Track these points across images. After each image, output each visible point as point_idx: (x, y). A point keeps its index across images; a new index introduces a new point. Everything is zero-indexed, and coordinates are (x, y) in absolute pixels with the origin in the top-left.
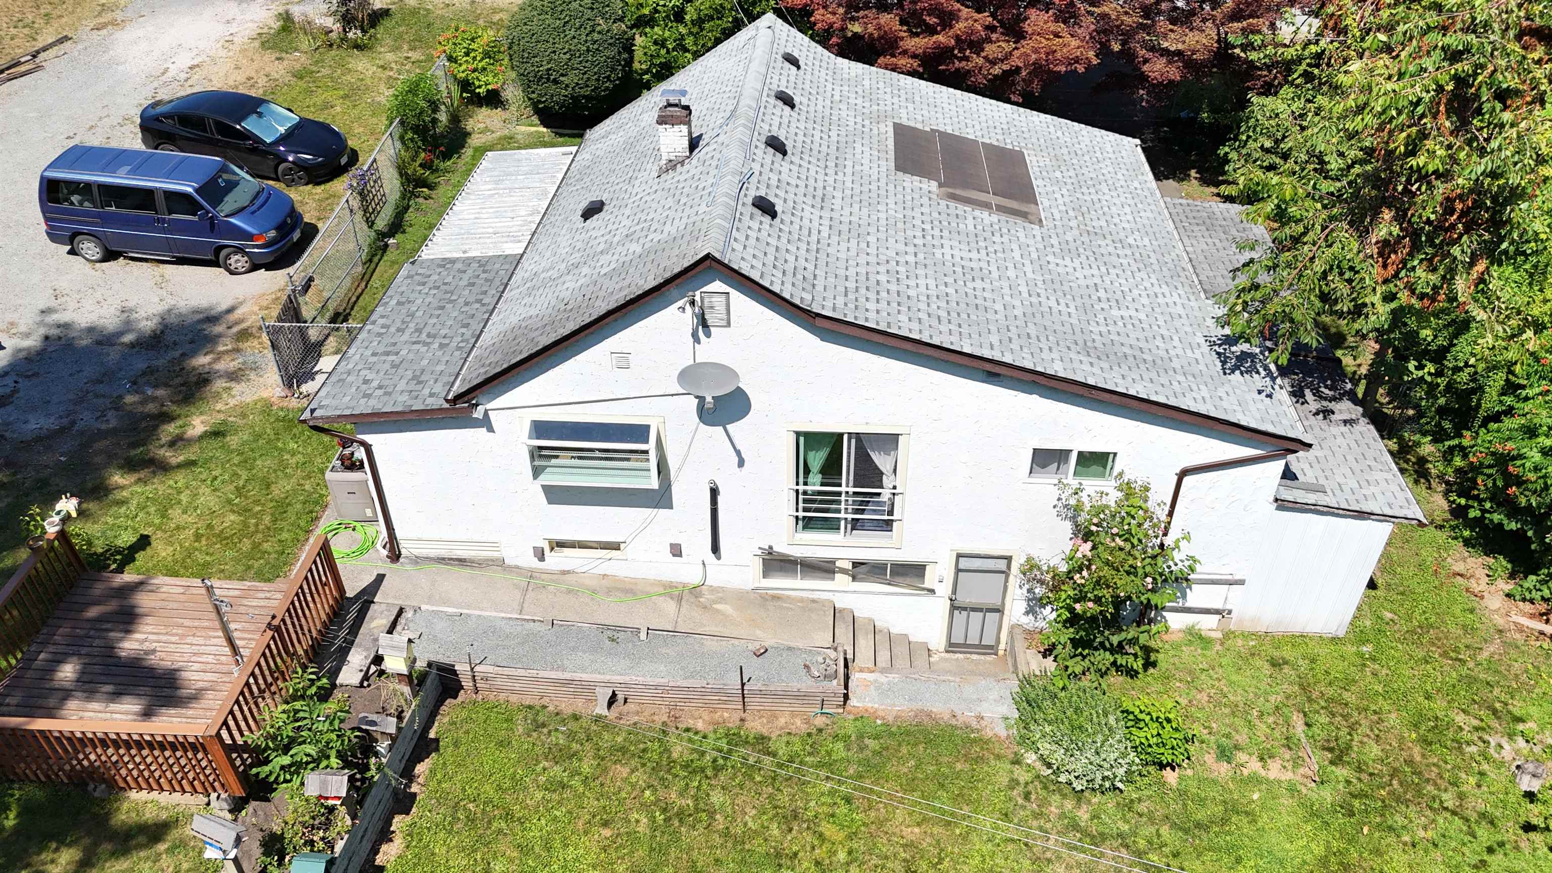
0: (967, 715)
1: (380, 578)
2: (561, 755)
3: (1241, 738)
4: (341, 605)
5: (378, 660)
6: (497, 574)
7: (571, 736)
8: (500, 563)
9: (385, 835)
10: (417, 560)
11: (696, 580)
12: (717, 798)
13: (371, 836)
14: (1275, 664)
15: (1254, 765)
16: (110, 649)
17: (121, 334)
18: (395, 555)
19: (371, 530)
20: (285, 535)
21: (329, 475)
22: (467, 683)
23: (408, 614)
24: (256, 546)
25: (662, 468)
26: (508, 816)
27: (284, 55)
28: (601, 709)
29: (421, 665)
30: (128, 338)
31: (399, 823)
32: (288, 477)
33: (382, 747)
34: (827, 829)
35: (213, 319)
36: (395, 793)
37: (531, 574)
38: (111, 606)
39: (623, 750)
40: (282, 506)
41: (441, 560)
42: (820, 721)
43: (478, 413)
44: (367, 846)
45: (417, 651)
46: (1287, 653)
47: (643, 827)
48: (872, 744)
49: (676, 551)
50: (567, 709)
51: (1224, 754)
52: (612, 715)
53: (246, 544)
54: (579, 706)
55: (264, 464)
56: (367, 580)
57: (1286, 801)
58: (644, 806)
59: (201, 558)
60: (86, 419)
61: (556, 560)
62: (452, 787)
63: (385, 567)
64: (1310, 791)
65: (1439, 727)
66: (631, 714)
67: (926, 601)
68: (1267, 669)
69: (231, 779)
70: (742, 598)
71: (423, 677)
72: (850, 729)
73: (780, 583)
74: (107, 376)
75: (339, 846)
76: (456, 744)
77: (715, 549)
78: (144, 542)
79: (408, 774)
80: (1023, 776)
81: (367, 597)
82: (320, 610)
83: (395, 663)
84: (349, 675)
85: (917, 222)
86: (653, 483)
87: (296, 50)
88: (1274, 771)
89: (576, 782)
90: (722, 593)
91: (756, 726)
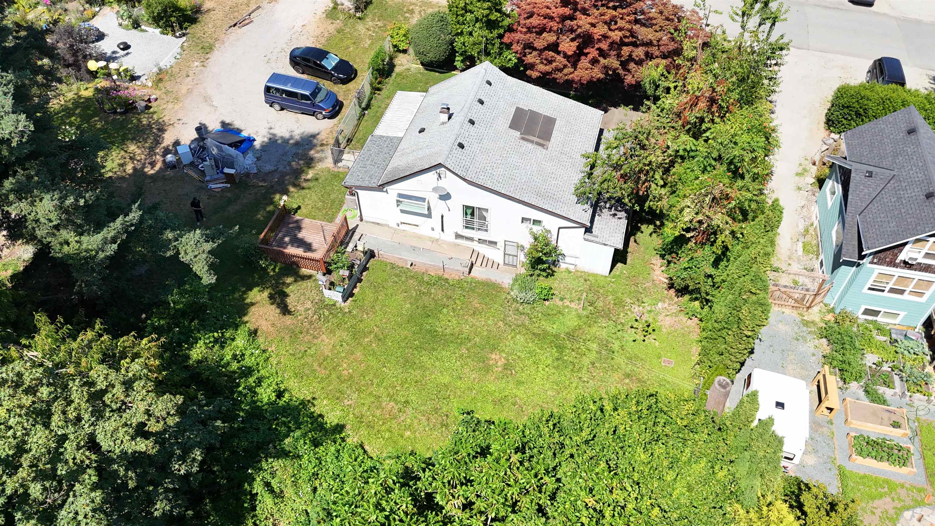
0: (499, 281)
1: (358, 225)
2: (397, 276)
3: (568, 297)
4: (348, 231)
5: (356, 246)
6: (386, 228)
7: (400, 271)
8: (388, 226)
9: (355, 287)
10: (367, 222)
11: (437, 237)
12: (433, 291)
13: (352, 286)
14: (586, 280)
15: (568, 303)
16: (296, 235)
17: (289, 140)
18: (361, 220)
19: (356, 211)
20: (334, 210)
21: (346, 196)
22: (377, 255)
23: (364, 236)
24: (327, 212)
25: (429, 209)
26: (383, 287)
27: (334, 21)
28: (409, 266)
29: (366, 249)
30: (291, 142)
31: (358, 284)
32: (335, 193)
33: (356, 267)
34: (457, 301)
35: (314, 136)
36: (358, 278)
37: (395, 230)
38: (295, 225)
39: (412, 277)
40: (333, 201)
41: (373, 223)
42: (462, 277)
43: (385, 190)
44: (351, 288)
45: (365, 245)
46: (590, 278)
47: (414, 295)
48: (474, 284)
49: (433, 229)
50: (400, 265)
51: (562, 299)
52: (411, 268)
53: (324, 212)
54: (403, 265)
55: (328, 188)
56: (354, 225)
57: (574, 313)
58: (415, 290)
59: (314, 214)
60: (281, 168)
61: (402, 227)
62: (371, 279)
63: (359, 222)
64: (580, 311)
65: (621, 301)
66: (416, 269)
67: (497, 251)
68: (583, 281)
69: (324, 268)
70: (450, 244)
71: (366, 252)
72: (469, 280)
73: (460, 241)
74: (285, 154)
75: (346, 286)
76: (373, 269)
77: (443, 230)
78: (299, 208)
79: (361, 273)
80: (509, 297)
81: (354, 230)
82: (343, 232)
83: (360, 248)
84: (349, 249)
85: (507, 148)
86: (426, 212)
87: (338, 19)
88: (572, 305)
89: (400, 282)
90: (444, 242)
91: (446, 276)
